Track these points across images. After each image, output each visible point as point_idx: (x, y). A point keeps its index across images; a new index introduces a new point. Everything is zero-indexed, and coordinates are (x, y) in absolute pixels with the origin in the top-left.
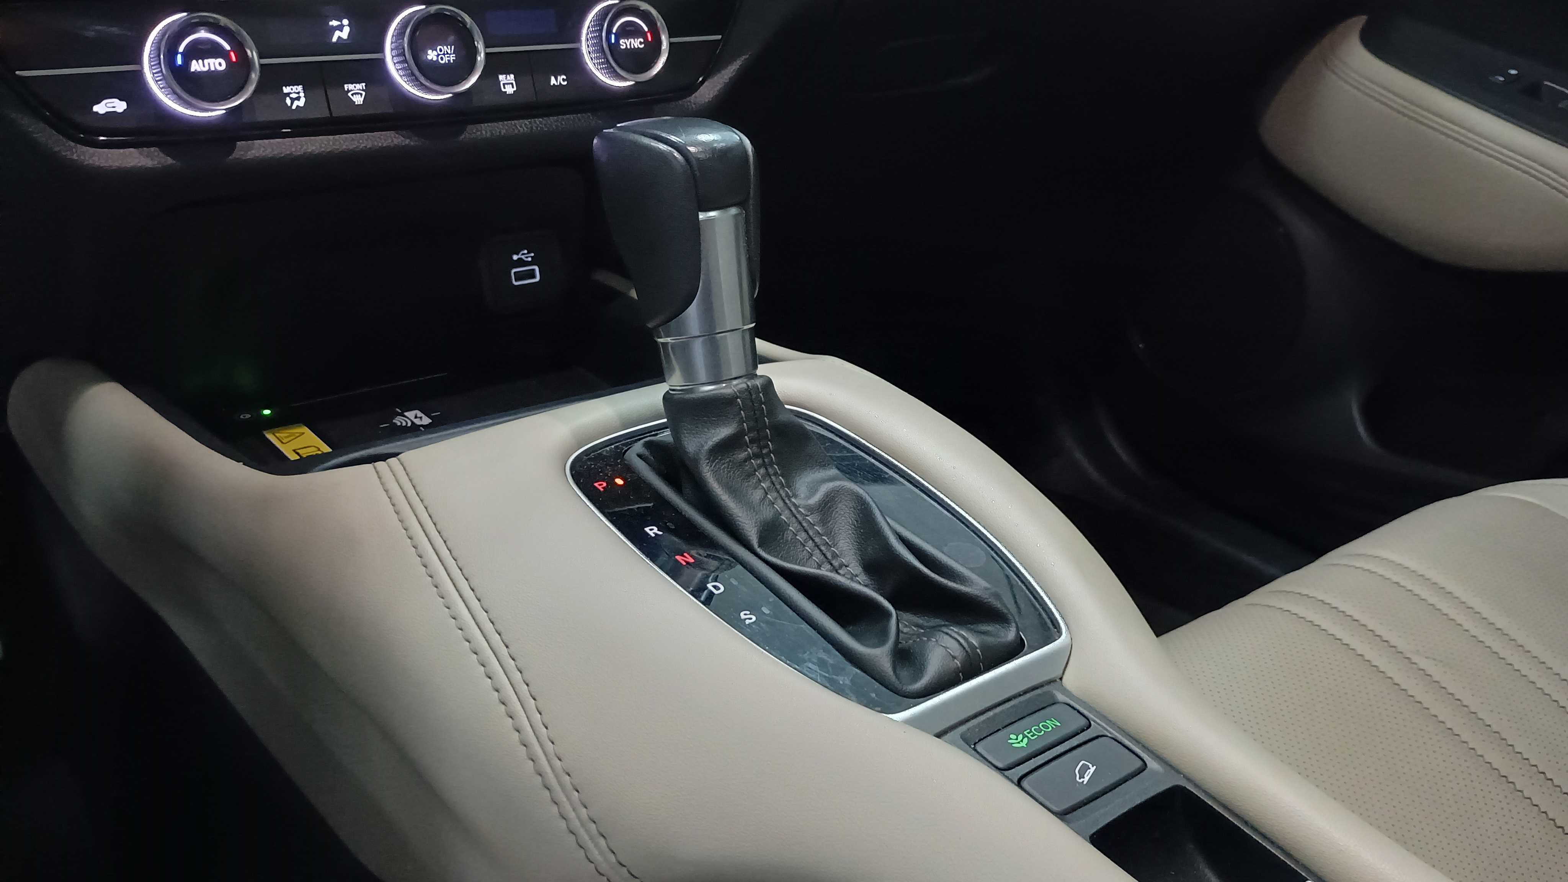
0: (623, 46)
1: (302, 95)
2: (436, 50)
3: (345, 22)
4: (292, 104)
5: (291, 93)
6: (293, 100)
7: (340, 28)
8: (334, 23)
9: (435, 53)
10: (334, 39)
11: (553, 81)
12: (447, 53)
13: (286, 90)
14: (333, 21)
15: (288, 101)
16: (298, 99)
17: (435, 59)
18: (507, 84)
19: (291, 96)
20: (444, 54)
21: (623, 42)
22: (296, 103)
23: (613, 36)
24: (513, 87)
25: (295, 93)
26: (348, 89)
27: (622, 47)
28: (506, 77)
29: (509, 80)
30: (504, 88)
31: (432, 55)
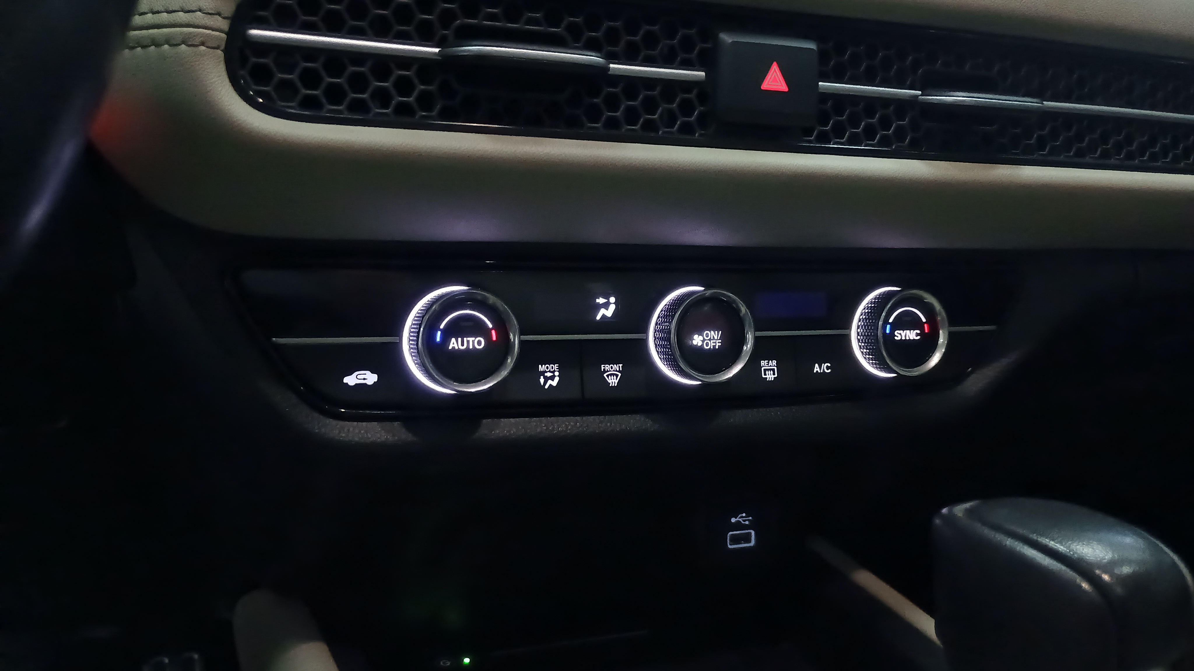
0: (898, 337)
1: (557, 374)
2: (703, 336)
3: (612, 300)
4: (545, 383)
5: (546, 372)
6: (546, 379)
7: (606, 306)
8: (601, 301)
9: (701, 338)
10: (598, 317)
11: (817, 368)
12: (714, 338)
13: (541, 368)
14: (600, 298)
15: (542, 380)
16: (552, 378)
17: (700, 344)
18: (768, 370)
19: (546, 374)
20: (710, 340)
21: (898, 333)
22: (550, 382)
23: (888, 326)
24: (774, 374)
25: (550, 371)
26: (604, 369)
27: (896, 338)
28: (768, 362)
29: (771, 366)
30: (765, 374)
31: (697, 340)
